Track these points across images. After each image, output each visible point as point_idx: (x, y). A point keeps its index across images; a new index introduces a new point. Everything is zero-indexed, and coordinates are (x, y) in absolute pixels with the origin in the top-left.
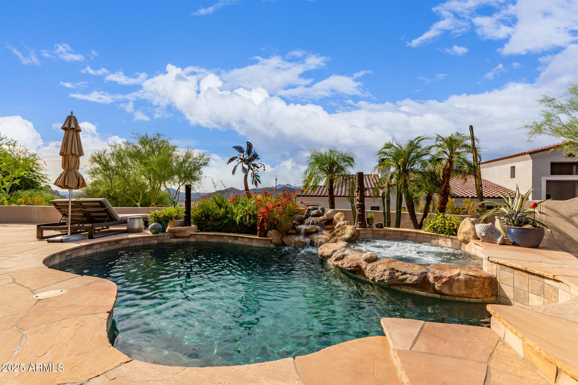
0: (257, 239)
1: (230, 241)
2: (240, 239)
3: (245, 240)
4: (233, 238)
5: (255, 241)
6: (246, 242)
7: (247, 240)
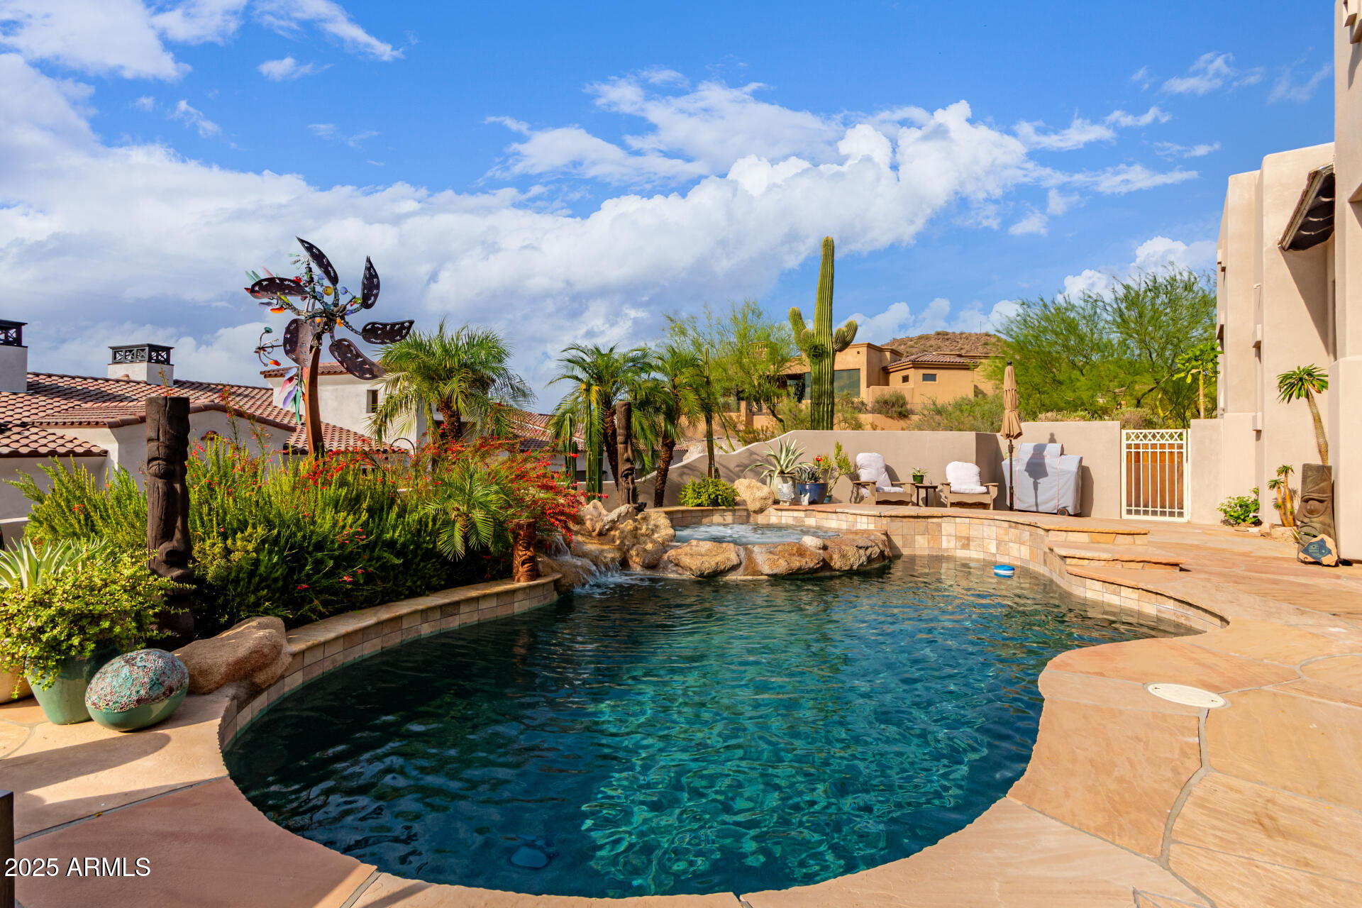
0: (524, 589)
1: (426, 630)
2: (464, 609)
3: (483, 605)
4: (438, 615)
5: (520, 596)
6: (490, 610)
7: (493, 603)
